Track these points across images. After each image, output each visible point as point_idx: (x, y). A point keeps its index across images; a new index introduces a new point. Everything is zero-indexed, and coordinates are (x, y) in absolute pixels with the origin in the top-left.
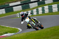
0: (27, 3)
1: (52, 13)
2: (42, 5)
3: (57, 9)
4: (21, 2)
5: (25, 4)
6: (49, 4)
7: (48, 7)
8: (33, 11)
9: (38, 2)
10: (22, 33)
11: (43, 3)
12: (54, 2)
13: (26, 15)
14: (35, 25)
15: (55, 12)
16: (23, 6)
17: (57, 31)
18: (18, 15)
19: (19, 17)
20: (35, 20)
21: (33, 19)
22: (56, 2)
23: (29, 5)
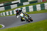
0: (9, 5)
1: (29, 12)
2: (21, 6)
3: (33, 9)
4: (4, 4)
5: (7, 5)
6: (26, 6)
7: (25, 8)
8: (14, 11)
9: (18, 4)
10: (5, 29)
11: (22, 4)
12: (30, 4)
13: (20, 11)
14: (28, 18)
15: (31, 12)
16: (5, 7)
17: (33, 27)
18: (2, 14)
19: (2, 16)
20: (27, 15)
21: (26, 14)
22: (32, 4)
23: (10, 6)
